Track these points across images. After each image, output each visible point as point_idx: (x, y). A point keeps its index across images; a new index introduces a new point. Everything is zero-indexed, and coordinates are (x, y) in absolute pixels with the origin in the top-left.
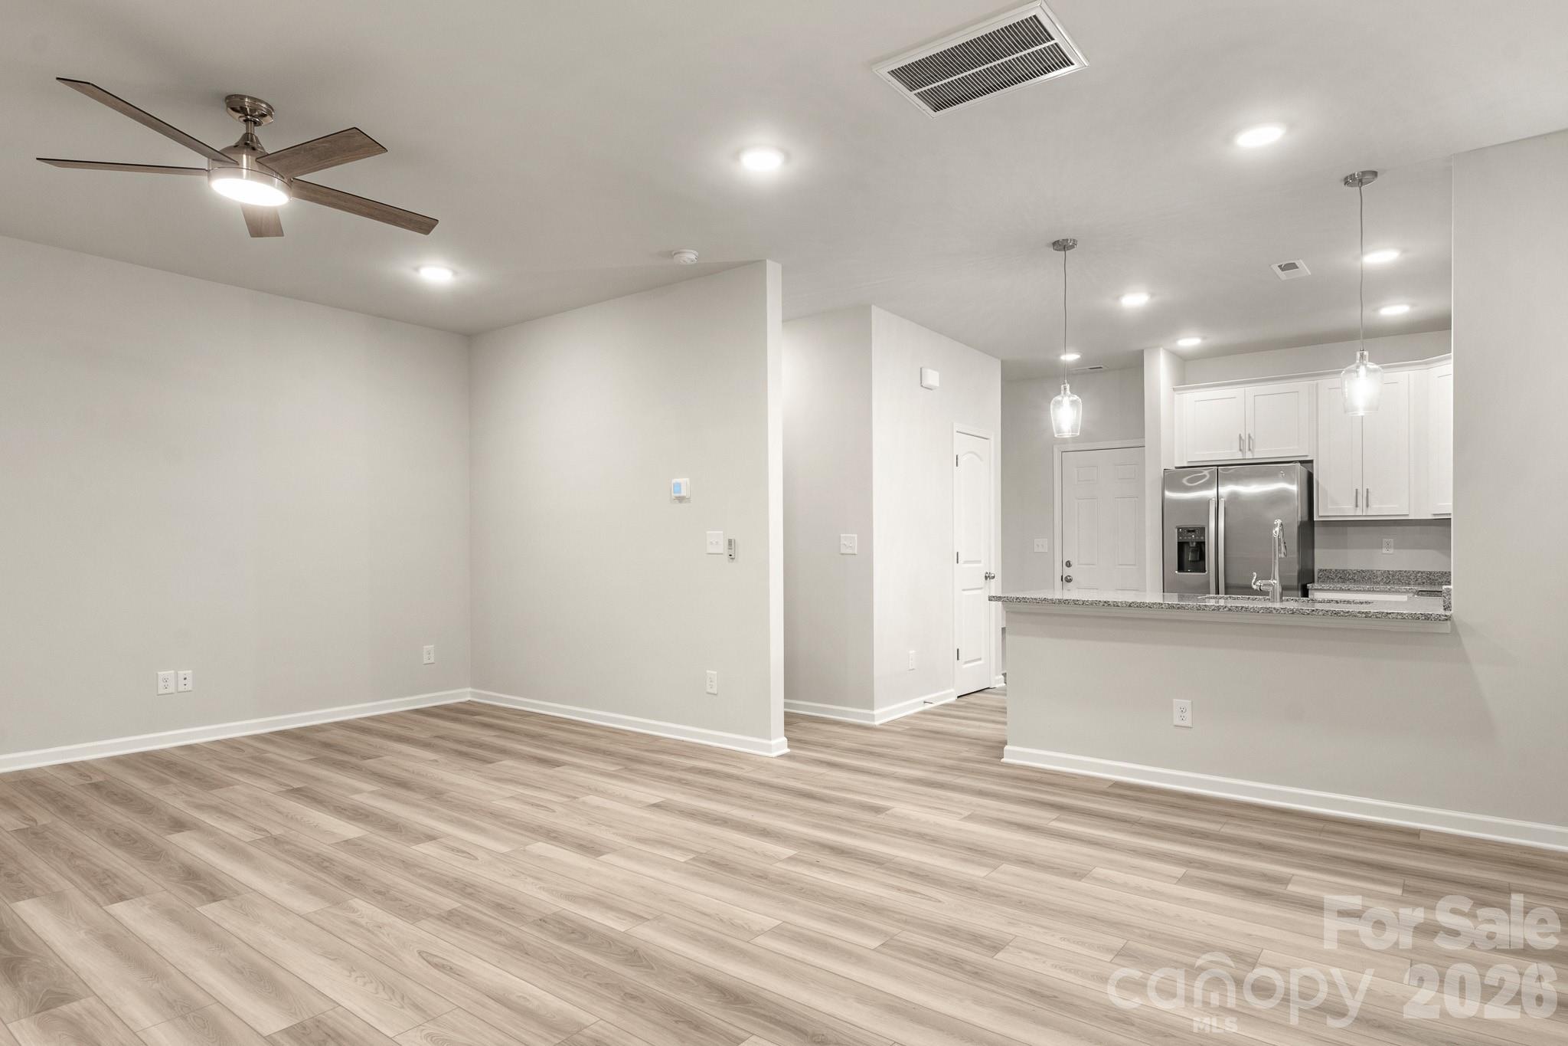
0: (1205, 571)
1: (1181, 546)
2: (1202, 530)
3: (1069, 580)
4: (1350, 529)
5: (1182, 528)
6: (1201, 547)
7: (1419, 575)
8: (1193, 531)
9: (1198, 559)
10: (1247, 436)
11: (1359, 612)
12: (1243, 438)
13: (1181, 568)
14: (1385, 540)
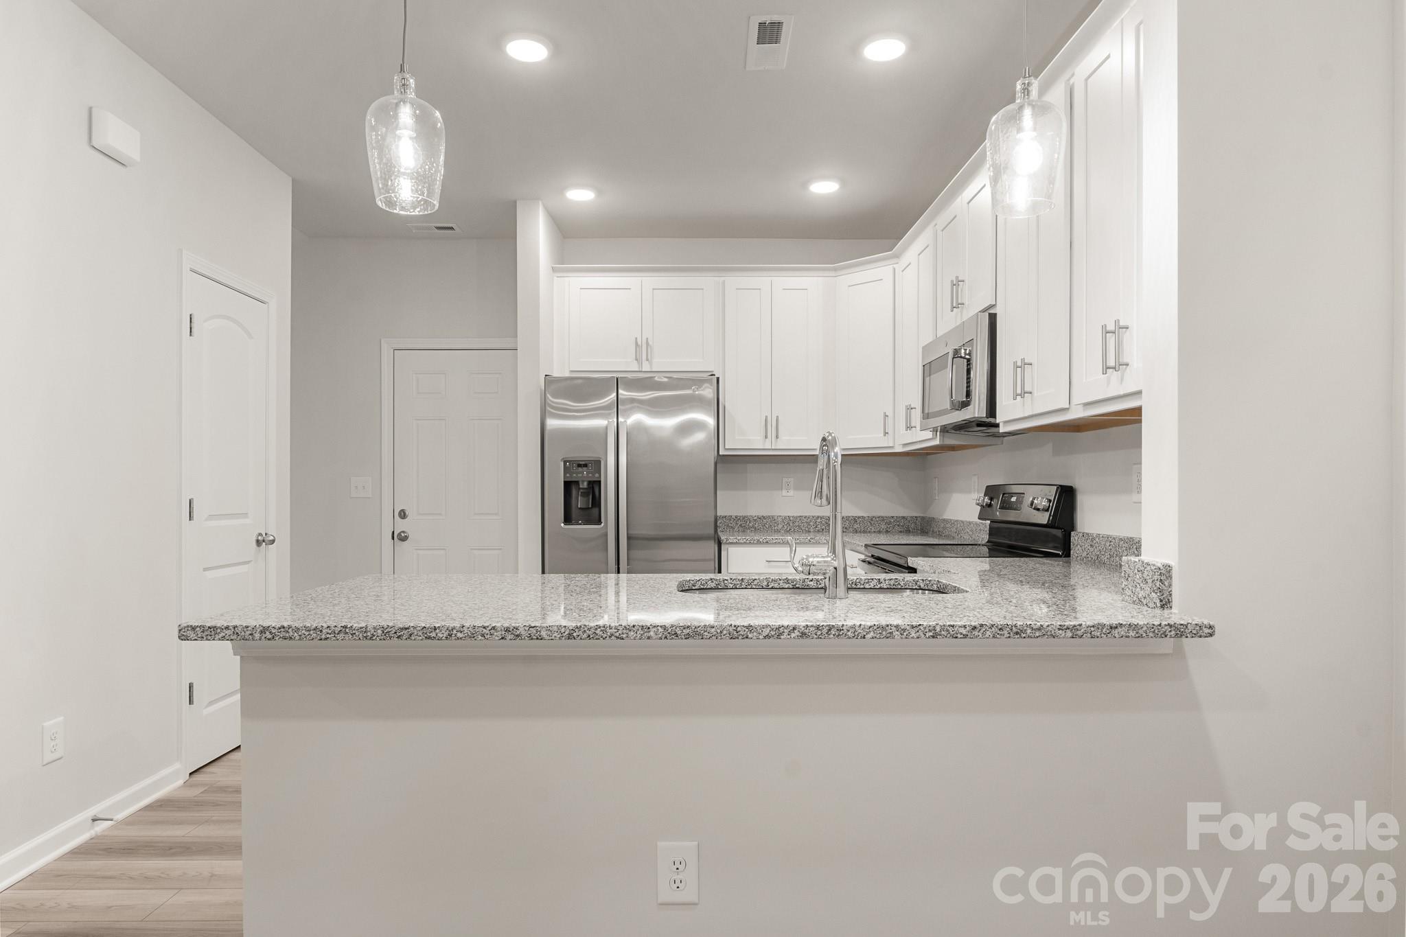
0: (599, 522)
1: (568, 485)
2: (597, 464)
3: (403, 538)
4: (750, 466)
5: (569, 461)
6: (594, 487)
7: (819, 520)
8: (586, 465)
9: (590, 506)
10: (644, 341)
11: (1061, 628)
12: (639, 343)
13: (568, 519)
14: (785, 480)
